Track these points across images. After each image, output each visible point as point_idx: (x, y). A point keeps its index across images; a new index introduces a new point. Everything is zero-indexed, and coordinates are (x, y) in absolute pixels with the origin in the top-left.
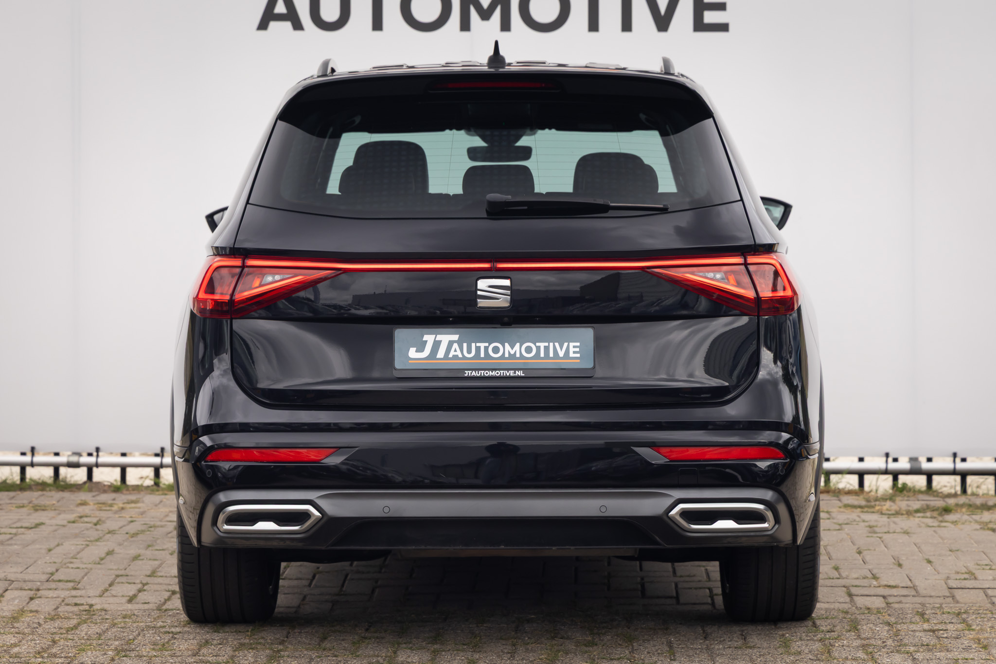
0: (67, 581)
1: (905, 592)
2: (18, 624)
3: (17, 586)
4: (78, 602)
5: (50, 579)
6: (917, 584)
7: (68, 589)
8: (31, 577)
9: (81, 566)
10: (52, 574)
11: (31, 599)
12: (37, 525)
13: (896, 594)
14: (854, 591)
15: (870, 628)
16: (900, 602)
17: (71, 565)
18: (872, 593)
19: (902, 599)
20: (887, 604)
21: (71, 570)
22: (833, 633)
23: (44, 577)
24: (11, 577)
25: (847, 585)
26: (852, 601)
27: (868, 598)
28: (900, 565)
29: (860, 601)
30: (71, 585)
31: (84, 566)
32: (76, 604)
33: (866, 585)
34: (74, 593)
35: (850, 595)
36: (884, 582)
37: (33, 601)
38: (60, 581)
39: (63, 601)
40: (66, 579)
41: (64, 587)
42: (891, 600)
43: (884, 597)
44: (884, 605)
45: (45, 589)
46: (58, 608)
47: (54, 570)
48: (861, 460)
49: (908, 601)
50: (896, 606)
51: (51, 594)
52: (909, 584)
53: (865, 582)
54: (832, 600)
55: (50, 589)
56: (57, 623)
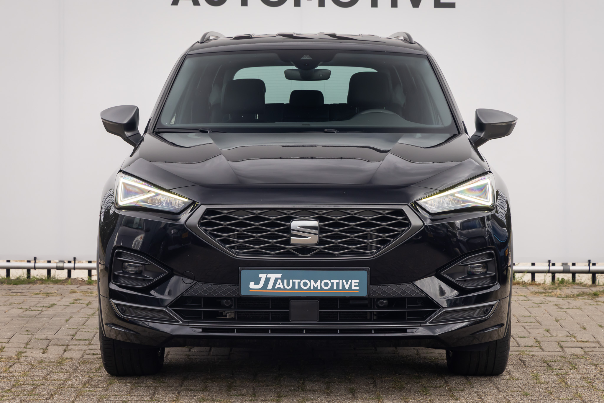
0: (84, 340)
1: (593, 345)
2: (64, 367)
3: (54, 343)
4: (94, 353)
5: (74, 339)
6: (599, 340)
7: (86, 345)
8: (62, 337)
9: (90, 330)
10: (74, 336)
11: (65, 351)
12: (52, 305)
13: (588, 346)
14: (563, 344)
16: (593, 351)
17: (84, 330)
18: (574, 346)
19: (593, 349)
20: (585, 352)
21: (84, 333)
23: (70, 338)
24: (50, 337)
25: (558, 341)
26: (564, 350)
27: (573, 349)
28: (584, 329)
29: (568, 351)
30: (87, 342)
31: (92, 331)
32: (94, 354)
33: (569, 341)
34: (90, 347)
35: (561, 347)
36: (579, 339)
37: (66, 352)
38: (79, 340)
39: (85, 352)
40: (83, 338)
41: (82, 343)
42: (586, 350)
43: (582, 348)
45: (72, 345)
46: (82, 356)
47: (74, 333)
48: (533, 264)
49: (598, 351)
51: (77, 348)
52: (595, 340)
53: (568, 339)
55: (75, 345)
56: (87, 366)
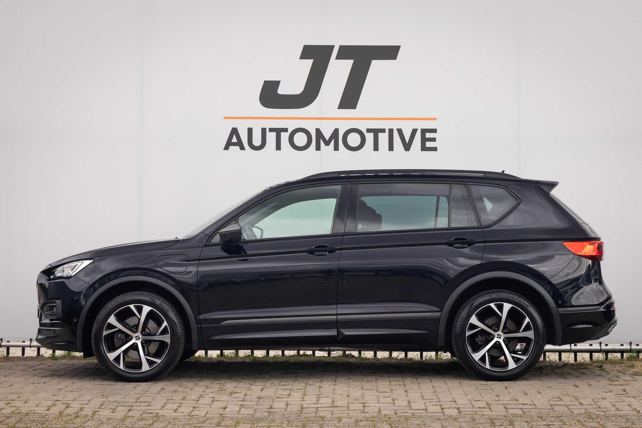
0: (145, 402)
1: (531, 407)
2: (125, 423)
3: (122, 405)
4: (151, 412)
5: (137, 401)
6: (536, 403)
7: (146, 406)
8: (128, 400)
9: (151, 395)
10: (138, 399)
11: (129, 411)
13: (527, 408)
14: (507, 406)
15: (519, 424)
16: (529, 412)
17: (146, 395)
18: (516, 407)
19: (530, 410)
20: (523, 412)
21: (146, 397)
22: (502, 426)
23: (134, 401)
24: (119, 400)
25: (504, 403)
26: (507, 411)
27: (514, 410)
28: (526, 394)
29: (511, 411)
30: (147, 404)
31: (152, 395)
32: (150, 413)
33: (512, 403)
34: (149, 408)
35: (506, 408)
36: (520, 402)
37: (130, 412)
38: (141, 402)
39: (144, 412)
40: (144, 401)
41: (143, 405)
42: (525, 410)
43: (521, 409)
44: (522, 413)
45: (135, 406)
46: (142, 415)
47: (138, 397)
49: (533, 411)
50: (528, 413)
51: (138, 408)
52: (532, 403)
53: (512, 402)
54: (498, 411)
55: (138, 406)
56: (143, 422)
